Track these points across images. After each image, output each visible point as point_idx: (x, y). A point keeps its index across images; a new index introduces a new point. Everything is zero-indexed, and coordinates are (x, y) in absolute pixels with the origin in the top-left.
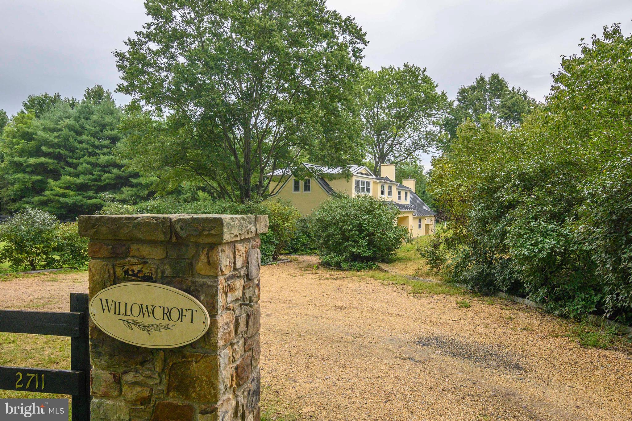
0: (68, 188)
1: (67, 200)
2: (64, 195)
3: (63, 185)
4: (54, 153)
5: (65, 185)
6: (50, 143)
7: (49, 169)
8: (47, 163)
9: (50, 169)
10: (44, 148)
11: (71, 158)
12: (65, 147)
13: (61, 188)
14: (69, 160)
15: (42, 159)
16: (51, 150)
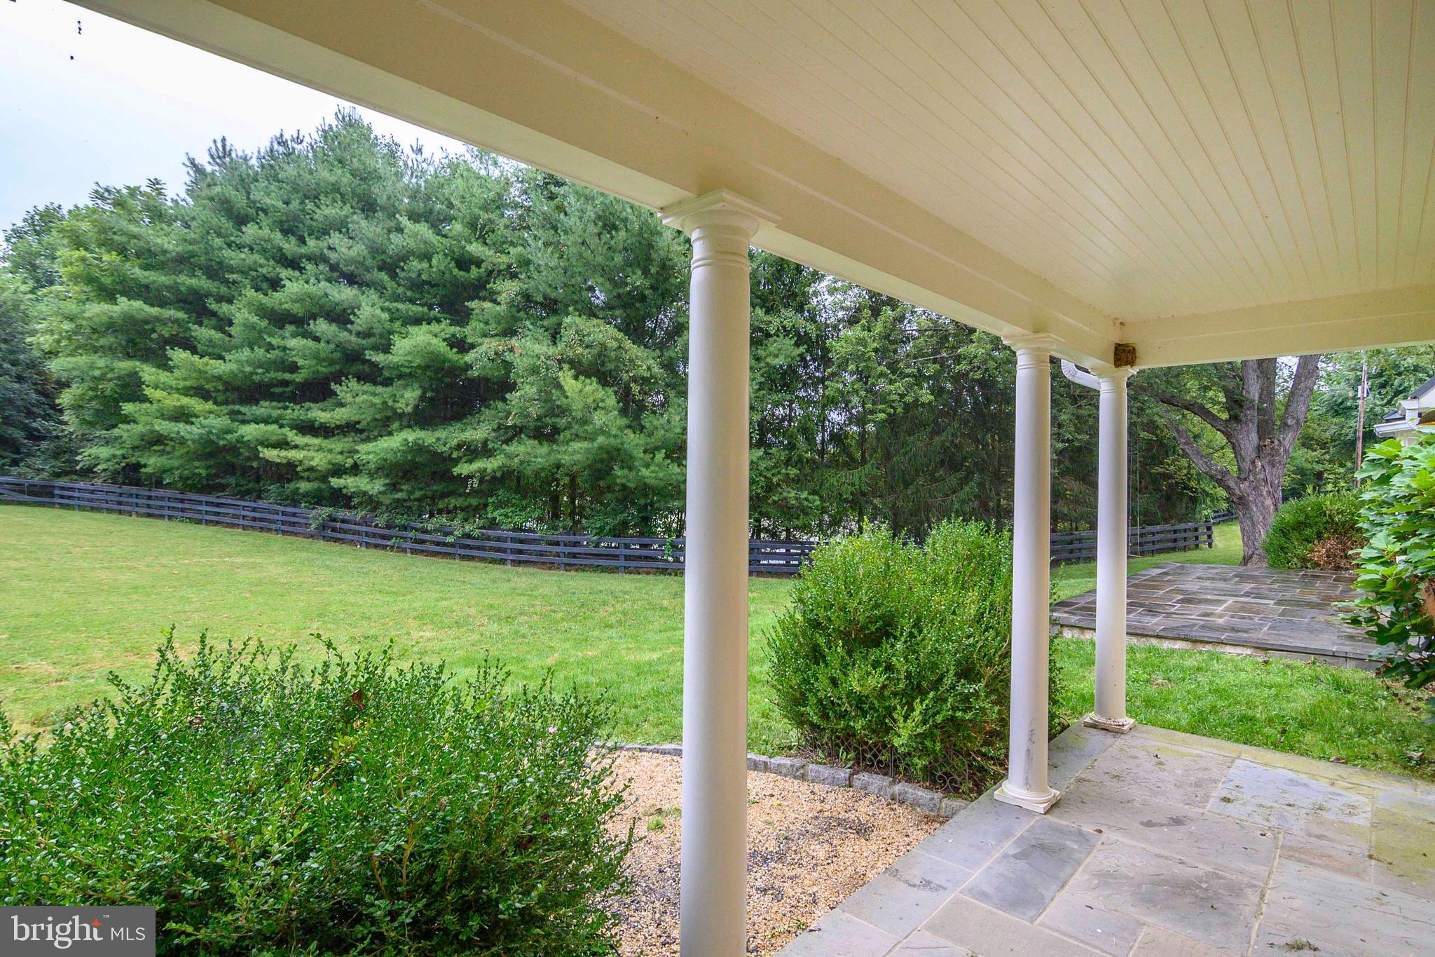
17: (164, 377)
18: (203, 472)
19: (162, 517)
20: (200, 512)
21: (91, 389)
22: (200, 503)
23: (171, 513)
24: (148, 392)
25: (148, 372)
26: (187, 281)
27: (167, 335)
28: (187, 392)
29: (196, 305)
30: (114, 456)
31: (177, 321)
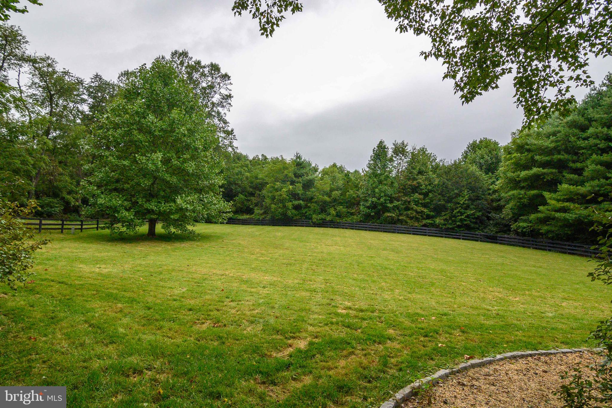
0: (568, 200)
1: (567, 215)
2: (564, 210)
3: (562, 198)
4: (552, 160)
5: (565, 197)
6: (546, 150)
7: (545, 180)
8: (544, 174)
9: (548, 180)
10: (537, 158)
11: (574, 162)
12: (567, 151)
13: (558, 200)
14: (571, 165)
15: (535, 170)
16: (548, 158)
17: (554, 195)
18: (569, 232)
19: (546, 250)
20: (566, 249)
21: (518, 202)
22: (565, 245)
23: (549, 248)
24: (549, 201)
25: (547, 195)
26: (556, 157)
27: (550, 179)
28: (564, 200)
29: (561, 166)
30: (528, 226)
31: (552, 173)
